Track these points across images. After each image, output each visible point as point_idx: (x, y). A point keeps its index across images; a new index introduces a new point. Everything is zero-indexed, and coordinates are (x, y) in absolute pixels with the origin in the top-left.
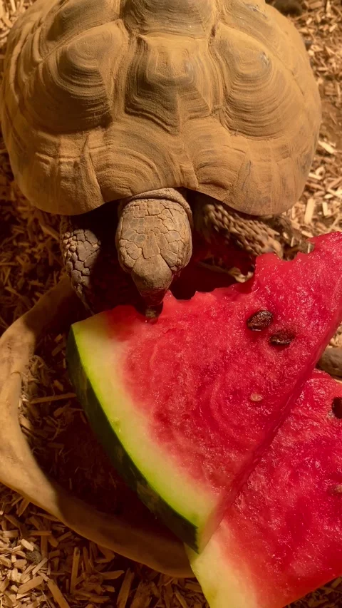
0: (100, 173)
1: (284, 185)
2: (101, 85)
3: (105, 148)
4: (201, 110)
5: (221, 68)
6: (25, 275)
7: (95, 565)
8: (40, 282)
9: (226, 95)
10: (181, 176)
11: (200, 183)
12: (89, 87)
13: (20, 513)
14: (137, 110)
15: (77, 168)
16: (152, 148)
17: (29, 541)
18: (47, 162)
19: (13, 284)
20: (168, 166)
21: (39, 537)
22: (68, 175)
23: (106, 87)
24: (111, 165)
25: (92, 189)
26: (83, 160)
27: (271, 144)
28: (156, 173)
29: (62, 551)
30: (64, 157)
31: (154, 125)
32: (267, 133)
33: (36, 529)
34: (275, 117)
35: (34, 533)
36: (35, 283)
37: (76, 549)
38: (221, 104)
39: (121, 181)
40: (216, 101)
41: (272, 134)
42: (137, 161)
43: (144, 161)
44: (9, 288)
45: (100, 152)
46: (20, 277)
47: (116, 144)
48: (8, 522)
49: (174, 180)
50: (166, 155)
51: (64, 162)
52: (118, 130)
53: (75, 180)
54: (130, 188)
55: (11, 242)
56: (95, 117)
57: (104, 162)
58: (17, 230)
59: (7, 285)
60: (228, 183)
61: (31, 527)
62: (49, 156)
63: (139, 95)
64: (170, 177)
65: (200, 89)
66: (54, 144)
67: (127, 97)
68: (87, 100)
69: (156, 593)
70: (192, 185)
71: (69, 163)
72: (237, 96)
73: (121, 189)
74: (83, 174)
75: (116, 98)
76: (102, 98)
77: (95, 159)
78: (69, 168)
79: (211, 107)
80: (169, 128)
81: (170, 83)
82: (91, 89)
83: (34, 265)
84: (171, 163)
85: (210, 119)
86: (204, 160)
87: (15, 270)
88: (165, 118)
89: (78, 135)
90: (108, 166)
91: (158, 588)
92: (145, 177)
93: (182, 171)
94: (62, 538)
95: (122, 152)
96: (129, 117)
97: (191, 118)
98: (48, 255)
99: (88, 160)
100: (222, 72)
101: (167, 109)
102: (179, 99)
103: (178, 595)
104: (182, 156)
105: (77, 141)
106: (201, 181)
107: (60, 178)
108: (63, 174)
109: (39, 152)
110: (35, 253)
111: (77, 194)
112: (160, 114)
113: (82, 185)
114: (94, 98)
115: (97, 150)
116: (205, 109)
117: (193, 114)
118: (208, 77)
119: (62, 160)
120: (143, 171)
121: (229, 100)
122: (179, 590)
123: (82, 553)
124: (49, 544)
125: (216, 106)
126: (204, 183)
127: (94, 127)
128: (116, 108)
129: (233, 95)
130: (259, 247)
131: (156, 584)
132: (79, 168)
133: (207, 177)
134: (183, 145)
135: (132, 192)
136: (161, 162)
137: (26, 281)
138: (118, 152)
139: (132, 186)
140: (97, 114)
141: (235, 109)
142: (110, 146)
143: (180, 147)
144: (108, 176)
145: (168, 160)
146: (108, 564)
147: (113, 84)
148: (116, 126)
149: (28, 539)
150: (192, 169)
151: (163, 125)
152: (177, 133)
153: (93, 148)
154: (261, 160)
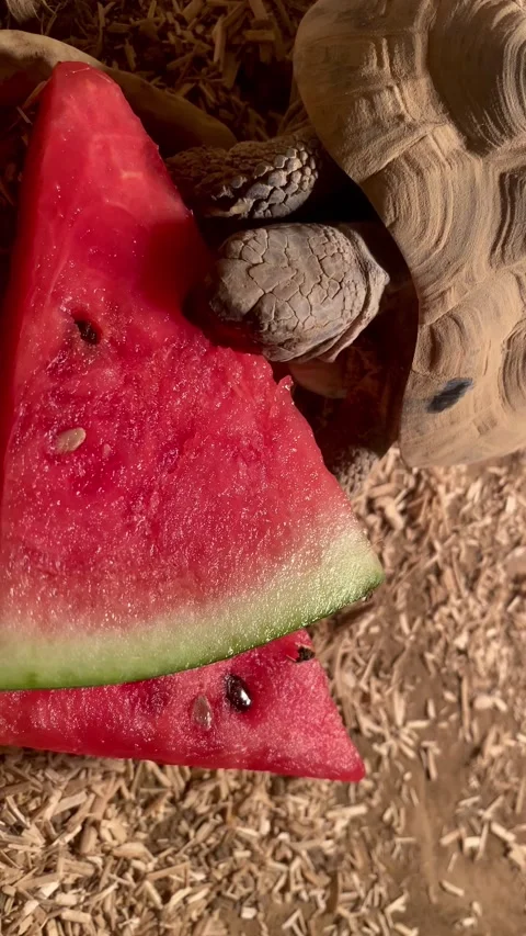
0: (404, 163)
3: (442, 159)
6: (135, 29)
8: (136, 60)
10: (436, 295)
11: (431, 327)
12: (521, 102)
14: (511, 193)
15: (397, 120)
16: (465, 236)
18: (380, 64)
20: (446, 269)
22: (379, 108)
24: (422, 178)
25: (375, 157)
26: (412, 128)
28: (430, 254)
30: (401, 91)
31: (496, 227)
32: (509, 392)
39: (403, 204)
41: (509, 400)
42: (439, 218)
43: (442, 229)
45: (433, 152)
46: (128, 22)
47: (453, 174)
49: (428, 285)
50: (461, 260)
51: (394, 95)
52: (473, 170)
53: (377, 123)
54: (397, 219)
56: (478, 127)
57: (422, 164)
60: (441, 368)
62: (391, 64)
64: (431, 276)
66: (413, 68)
67: (524, 170)
68: (500, 106)
70: (427, 315)
71: (396, 104)
73: (391, 206)
74: (393, 134)
75: (516, 153)
76: (510, 130)
77: (421, 147)
78: (390, 108)
80: (498, 250)
82: (519, 108)
83: (156, 38)
84: (450, 272)
85: (520, 306)
88: (512, 239)
89: (441, 107)
92: (421, 238)
93: (443, 293)
95: (445, 189)
96: (497, 184)
97: (518, 278)
98: (182, 55)
99: (416, 137)
104: (466, 286)
105: (431, 107)
106: (434, 327)
107: (369, 96)
108: (376, 99)
109: (389, 44)
110: (174, 30)
111: (358, 132)
112: (516, 230)
113: (375, 137)
114: (507, 117)
115: (435, 144)
119: (396, 89)
120: (429, 232)
126: (432, 332)
127: (462, 128)
128: (505, 158)
132: (398, 124)
133: (443, 334)
134: (480, 280)
136: (447, 256)
137: (126, 35)
138: (443, 180)
139: (402, 221)
140: (484, 128)
142: (448, 167)
143: (476, 276)
144: (404, 179)
145: (455, 265)
150: (450, 308)
151: (501, 240)
152: (494, 266)
153: (435, 139)
154: (475, 401)
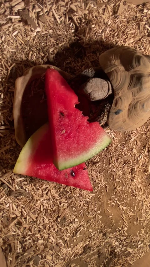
1: (116, 123)
2: (137, 66)
3: (121, 71)
4: (134, 95)
5: (145, 98)
7: (7, 117)
9: (138, 101)
10: (117, 93)
11: (116, 99)
12: (136, 63)
13: (9, 90)
15: (114, 65)
17: (3, 96)
18: (113, 57)
19: (66, 64)
21: (6, 98)
23: (137, 68)
27: (126, 117)
28: (117, 86)
29: (5, 106)
33: (7, 96)
34: (133, 116)
35: (6, 96)
36: (69, 70)
37: (8, 110)
38: (136, 100)
39: (113, 77)
40: (137, 99)
42: (119, 80)
43: (120, 82)
44: (65, 63)
47: (123, 73)
48: (5, 88)
49: (116, 91)
53: (111, 65)
55: (76, 59)
56: (128, 67)
57: (117, 71)
58: (79, 59)
59: (65, 62)
60: (117, 107)
61: (7, 95)
63: (136, 77)
65: (140, 93)
66: (118, 59)
67: (135, 74)
69: (8, 135)
70: (115, 97)
71: (114, 62)
72: (139, 104)
75: (134, 71)
76: (133, 68)
77: (118, 69)
78: (113, 63)
79: (135, 98)
80: (129, 87)
81: (141, 84)
84: (120, 89)
85: (132, 98)
86: (122, 98)
87: (70, 63)
89: (122, 64)
90: (117, 72)
91: (9, 135)
93: (119, 93)
94: (8, 105)
95: (121, 76)
97: (132, 93)
99: (117, 67)
100: (144, 99)
101: (134, 85)
102: (137, 88)
103: (10, 141)
105: (120, 64)
111: (107, 66)
114: (133, 66)
115: (120, 69)
116: (135, 96)
117: (133, 93)
118: (143, 95)
119: (115, 60)
121: (137, 102)
122: (11, 140)
123: (8, 112)
124: (5, 102)
125: (136, 99)
127: (125, 67)
128: (132, 72)
129: (139, 103)
130: (102, 118)
131: (10, 134)
133: (118, 100)
135: (111, 80)
138: (121, 74)
141: (135, 104)
144: (114, 73)
146: (9, 120)
147: (138, 70)
148: (127, 73)
149: (4, 95)
151: (130, 85)
152: (128, 90)
154: (123, 115)
